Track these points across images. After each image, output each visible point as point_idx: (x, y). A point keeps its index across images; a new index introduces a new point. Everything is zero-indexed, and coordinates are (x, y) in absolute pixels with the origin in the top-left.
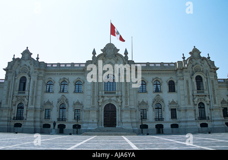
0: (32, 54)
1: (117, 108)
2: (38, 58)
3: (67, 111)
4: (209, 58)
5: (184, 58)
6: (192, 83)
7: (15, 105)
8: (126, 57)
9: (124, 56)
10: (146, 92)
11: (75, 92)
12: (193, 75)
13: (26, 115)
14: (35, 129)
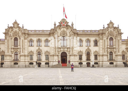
0: (19, 24)
1: (67, 54)
2: (23, 27)
3: (42, 56)
4: (118, 27)
5: (104, 27)
6: (107, 41)
7: (13, 53)
8: (73, 27)
9: (71, 26)
10: (82, 46)
11: (45, 46)
12: (108, 37)
13: (20, 58)
14: (26, 65)
